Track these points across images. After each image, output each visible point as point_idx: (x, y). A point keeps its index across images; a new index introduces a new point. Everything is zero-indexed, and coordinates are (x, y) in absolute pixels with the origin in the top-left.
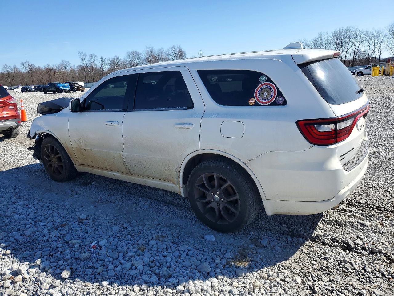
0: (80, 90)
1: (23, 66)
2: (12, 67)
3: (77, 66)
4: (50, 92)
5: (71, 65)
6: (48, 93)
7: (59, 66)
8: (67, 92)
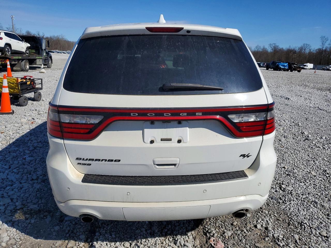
0: (296, 70)
1: (270, 47)
2: (262, 48)
3: (316, 49)
4: (271, 69)
5: (310, 48)
6: (269, 69)
7: (299, 49)
8: (284, 71)
